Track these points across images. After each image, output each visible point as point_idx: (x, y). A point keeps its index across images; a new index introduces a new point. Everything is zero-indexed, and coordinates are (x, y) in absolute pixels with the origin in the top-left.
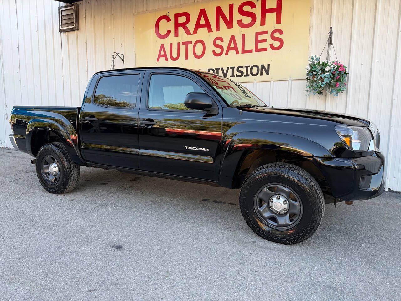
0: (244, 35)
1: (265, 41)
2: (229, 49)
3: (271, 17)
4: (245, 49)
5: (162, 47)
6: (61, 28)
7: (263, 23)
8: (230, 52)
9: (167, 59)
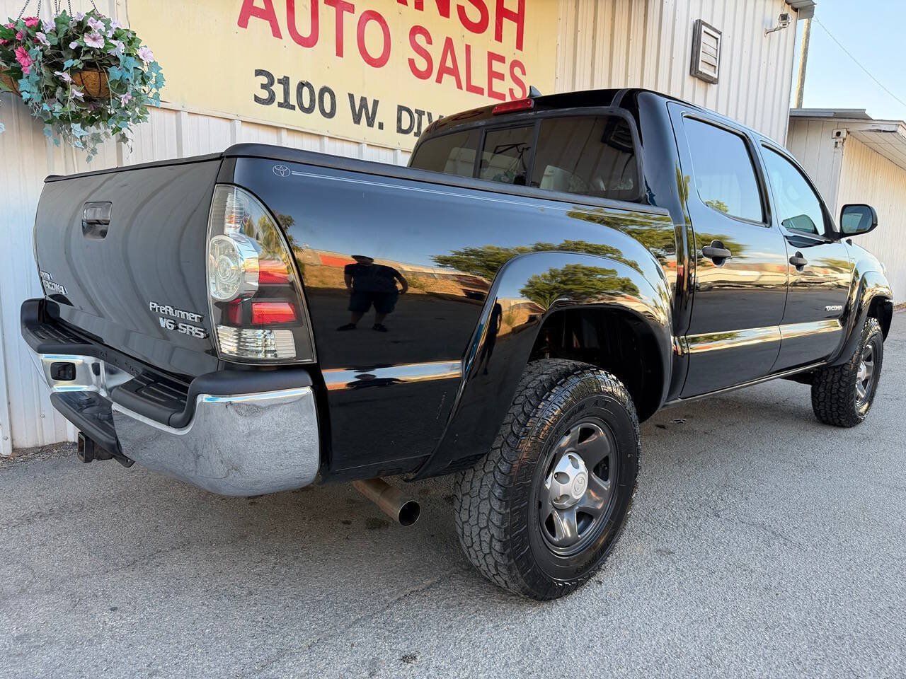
0: (469, 47)
1: (501, 77)
2: (443, 70)
3: (509, 27)
4: (472, 83)
7: (499, 37)
8: (446, 78)
9: (277, 33)
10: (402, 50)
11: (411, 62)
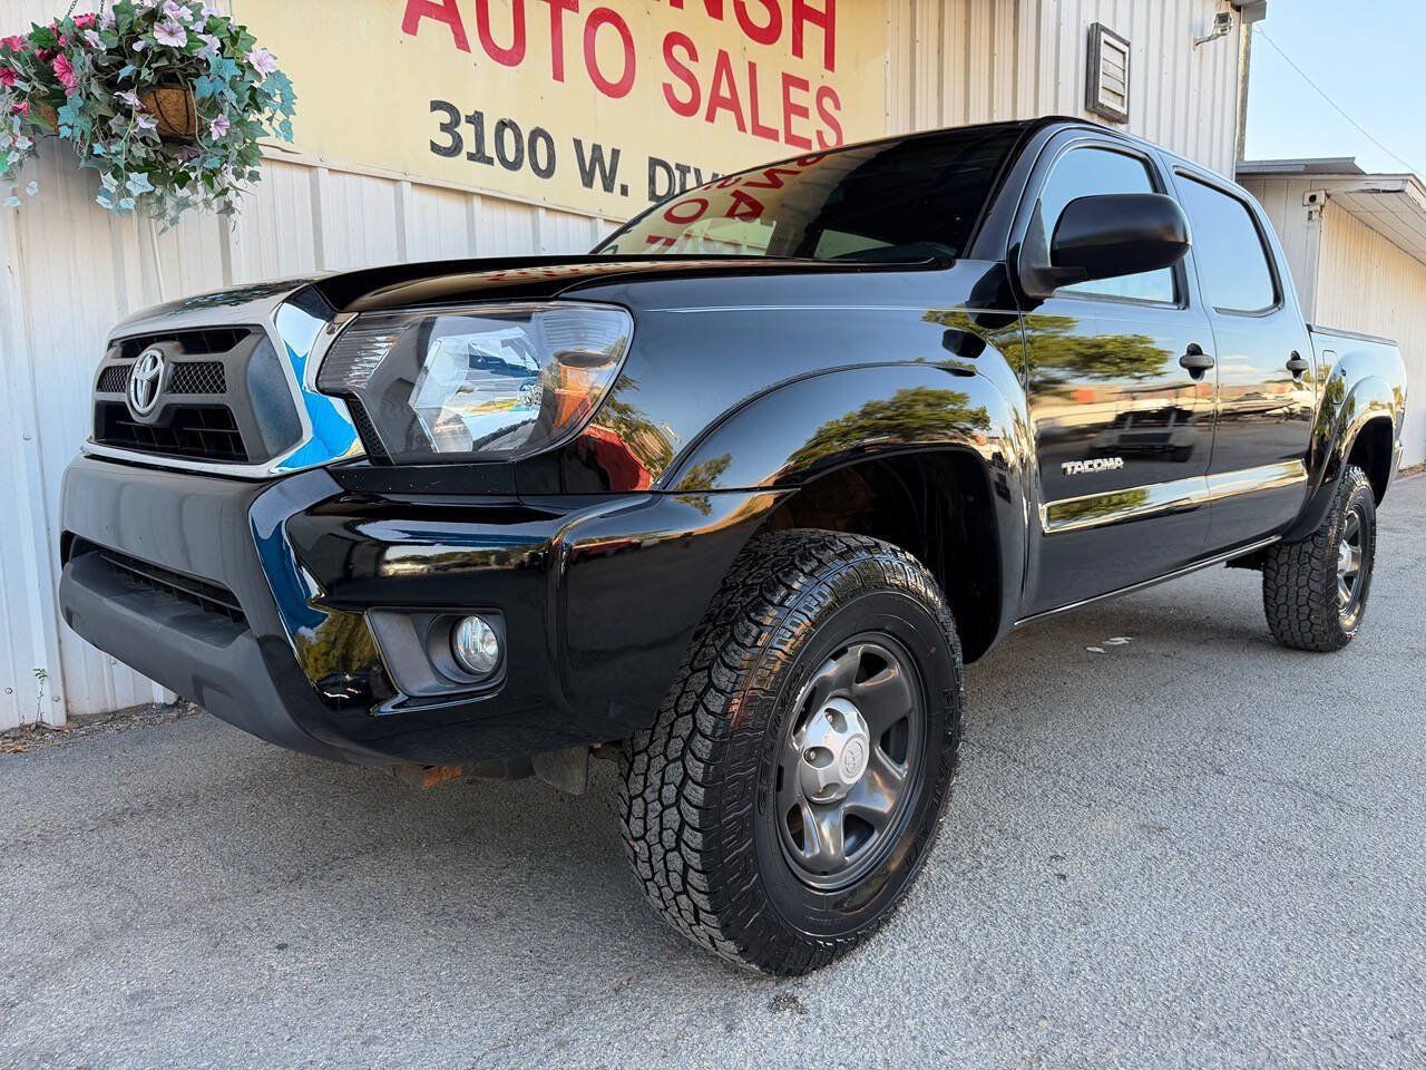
0: (754, 65)
1: (804, 112)
2: (716, 101)
3: (813, 34)
4: (761, 121)
7: (798, 50)
8: (721, 114)
9: (462, 43)
10: (653, 70)
11: (668, 89)
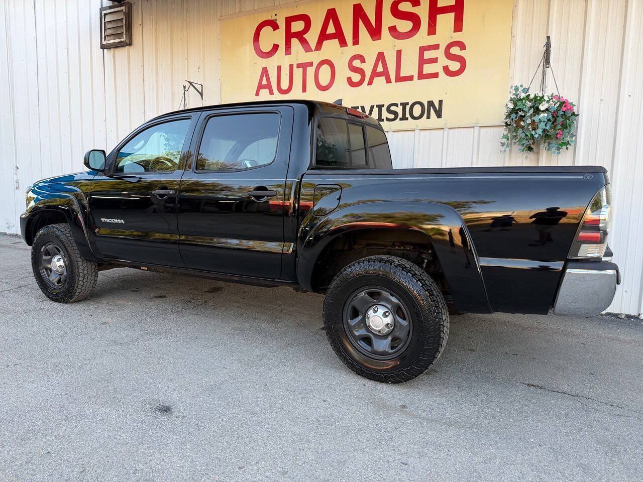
0: (401, 51)
1: (435, 60)
2: (375, 74)
3: (446, 21)
4: (402, 75)
5: (265, 71)
6: (104, 43)
7: (432, 30)
8: (376, 80)
9: (271, 93)
10: (343, 72)
